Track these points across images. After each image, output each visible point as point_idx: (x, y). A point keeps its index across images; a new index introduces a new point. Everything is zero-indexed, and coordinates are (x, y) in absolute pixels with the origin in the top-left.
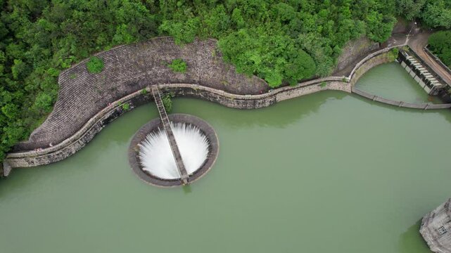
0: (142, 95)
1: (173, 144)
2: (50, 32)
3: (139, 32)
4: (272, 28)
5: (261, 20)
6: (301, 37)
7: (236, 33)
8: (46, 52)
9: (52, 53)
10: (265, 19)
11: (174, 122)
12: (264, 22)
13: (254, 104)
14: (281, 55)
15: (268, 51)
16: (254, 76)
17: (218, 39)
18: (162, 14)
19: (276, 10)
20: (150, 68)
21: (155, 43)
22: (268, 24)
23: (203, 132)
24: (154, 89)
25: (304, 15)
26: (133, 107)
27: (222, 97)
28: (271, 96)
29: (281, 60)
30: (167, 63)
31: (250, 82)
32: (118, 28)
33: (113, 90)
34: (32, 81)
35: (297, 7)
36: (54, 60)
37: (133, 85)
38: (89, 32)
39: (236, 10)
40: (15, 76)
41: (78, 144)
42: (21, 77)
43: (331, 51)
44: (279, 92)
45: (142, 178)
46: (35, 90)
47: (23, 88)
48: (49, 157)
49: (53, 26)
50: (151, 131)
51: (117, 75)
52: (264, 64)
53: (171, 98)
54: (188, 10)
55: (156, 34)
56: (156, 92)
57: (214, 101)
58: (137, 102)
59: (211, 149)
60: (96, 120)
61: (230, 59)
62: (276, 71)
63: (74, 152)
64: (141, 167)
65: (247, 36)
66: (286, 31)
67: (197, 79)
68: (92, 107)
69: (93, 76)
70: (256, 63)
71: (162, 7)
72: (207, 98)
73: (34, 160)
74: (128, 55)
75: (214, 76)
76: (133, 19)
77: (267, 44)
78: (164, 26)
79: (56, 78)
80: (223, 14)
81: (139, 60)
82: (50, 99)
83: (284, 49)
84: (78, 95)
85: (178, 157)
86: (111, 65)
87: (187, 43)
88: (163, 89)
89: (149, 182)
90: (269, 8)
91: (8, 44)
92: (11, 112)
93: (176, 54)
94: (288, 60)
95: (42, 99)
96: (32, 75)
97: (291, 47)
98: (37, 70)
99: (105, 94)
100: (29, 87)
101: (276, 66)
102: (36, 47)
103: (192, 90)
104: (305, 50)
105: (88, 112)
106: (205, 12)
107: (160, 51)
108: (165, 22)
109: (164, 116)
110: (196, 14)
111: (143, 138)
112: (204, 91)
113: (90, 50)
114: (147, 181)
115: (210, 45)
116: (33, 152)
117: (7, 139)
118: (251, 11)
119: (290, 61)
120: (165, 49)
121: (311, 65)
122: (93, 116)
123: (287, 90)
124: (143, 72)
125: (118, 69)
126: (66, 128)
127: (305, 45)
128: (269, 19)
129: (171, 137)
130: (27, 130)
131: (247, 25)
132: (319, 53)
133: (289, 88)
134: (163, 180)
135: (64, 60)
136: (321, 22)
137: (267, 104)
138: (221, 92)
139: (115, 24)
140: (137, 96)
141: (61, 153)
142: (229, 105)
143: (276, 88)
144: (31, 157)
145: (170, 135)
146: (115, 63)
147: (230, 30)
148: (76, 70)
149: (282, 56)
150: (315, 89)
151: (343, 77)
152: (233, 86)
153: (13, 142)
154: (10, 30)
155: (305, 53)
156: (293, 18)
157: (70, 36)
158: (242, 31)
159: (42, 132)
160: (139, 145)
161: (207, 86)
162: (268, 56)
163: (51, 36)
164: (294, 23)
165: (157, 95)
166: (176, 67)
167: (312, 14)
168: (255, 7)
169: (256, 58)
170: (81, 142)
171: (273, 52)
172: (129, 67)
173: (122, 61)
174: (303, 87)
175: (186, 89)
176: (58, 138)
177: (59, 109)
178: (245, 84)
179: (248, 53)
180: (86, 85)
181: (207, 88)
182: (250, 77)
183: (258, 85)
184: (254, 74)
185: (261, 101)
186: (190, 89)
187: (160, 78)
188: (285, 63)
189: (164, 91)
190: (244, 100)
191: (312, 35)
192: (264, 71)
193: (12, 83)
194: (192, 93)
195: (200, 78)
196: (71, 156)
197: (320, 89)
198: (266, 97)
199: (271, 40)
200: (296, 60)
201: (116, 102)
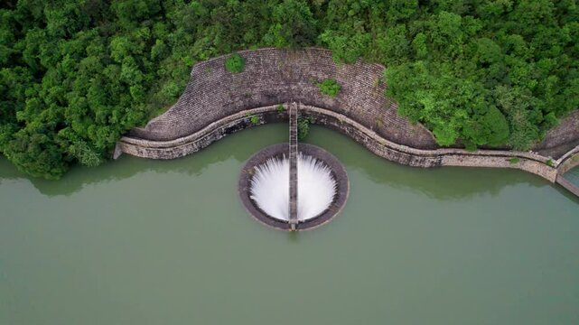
0: (276, 111)
1: (293, 178)
2: (199, 17)
3: (294, 36)
4: (462, 68)
5: (450, 55)
6: (500, 89)
7: (411, 64)
8: (189, 38)
9: (194, 41)
10: (456, 56)
11: (304, 153)
12: (454, 59)
13: (410, 160)
14: (463, 106)
15: (448, 97)
16: (420, 125)
17: (386, 67)
18: (327, 21)
19: (476, 47)
20: (296, 82)
21: (309, 54)
22: (459, 62)
23: (334, 176)
24: (293, 108)
25: (515, 60)
27: (371, 139)
28: (435, 156)
29: (460, 113)
30: (317, 81)
31: (412, 130)
32: (272, 27)
33: (246, 96)
34: (167, 66)
35: (507, 48)
36: (194, 48)
37: (270, 97)
38: (239, 25)
39: (420, 36)
40: (152, 56)
41: (191, 147)
42: (157, 60)
43: (540, 118)
44: (448, 154)
45: (246, 206)
46: (166, 76)
47: (156, 71)
48: (159, 152)
49: (203, 11)
50: (274, 156)
51: (256, 81)
52: (437, 112)
53: (310, 123)
54: (358, 23)
55: (314, 43)
56: (293, 112)
57: (360, 142)
58: (269, 118)
59: (337, 199)
60: (219, 125)
61: (395, 94)
62: (450, 125)
63: (184, 154)
64: (249, 194)
65: (426, 71)
66: (480, 77)
67: (347, 110)
68: (218, 110)
69: (229, 75)
70: (426, 108)
71: (329, 12)
72: (352, 136)
73: (144, 150)
74: (274, 60)
75: (369, 110)
76: (291, 21)
77: (449, 87)
78: (324, 36)
79: (190, 68)
80: (402, 37)
81: (286, 70)
82: (177, 89)
83: (470, 100)
84: (207, 92)
86: (252, 67)
87: (346, 62)
88: (304, 110)
89: (253, 214)
90: (466, 42)
91: (156, 21)
92: (137, 93)
93: (331, 73)
94: (471, 115)
95: (169, 87)
96: (168, 60)
97: (480, 100)
98: (175, 55)
99: (237, 99)
100: (162, 72)
101: (453, 120)
102: (180, 30)
103: (338, 120)
104: (500, 108)
105: (212, 114)
106: (379, 29)
107: (312, 64)
108: (328, 31)
109: (293, 142)
110: (367, 30)
111: (262, 161)
112: (351, 125)
113: (234, 46)
114: (250, 211)
115: (374, 71)
116: (145, 142)
117: (126, 120)
118: (439, 41)
119: (474, 117)
120: (320, 65)
121: (503, 130)
122: (215, 121)
123: (459, 154)
124: (287, 84)
125: (259, 74)
126: (184, 125)
127: (501, 101)
128: (461, 56)
129: (293, 170)
130: (147, 116)
131: (430, 57)
132: (519, 116)
133: (464, 152)
134: (269, 217)
135: (203, 51)
136: (537, 75)
137: (427, 164)
138: (372, 134)
139: (270, 23)
140: (271, 110)
141: (171, 151)
142: (377, 152)
143: (445, 147)
144: (142, 146)
145: (293, 167)
146: (257, 66)
147: (405, 58)
148: (213, 64)
149: (464, 108)
151: (549, 158)
152: (389, 129)
153: (129, 126)
154: (163, 8)
155: (497, 110)
156: (495, 62)
157: (218, 25)
158: (419, 64)
159: (160, 123)
160: (255, 167)
161: (357, 121)
162: (444, 104)
163: (199, 21)
164: (494, 69)
165: (293, 116)
166: (325, 88)
167: (528, 61)
168: (447, 36)
169: (428, 102)
170: (195, 146)
171: (453, 101)
172: (271, 75)
173: (266, 66)
174: (484, 155)
175: (329, 117)
176: (173, 134)
177: (184, 103)
178: (406, 132)
179: (419, 93)
180: (219, 84)
181: (355, 124)
183: (421, 137)
184: (420, 121)
185: (420, 158)
186: (336, 119)
187: (303, 97)
188: (466, 117)
189: (303, 113)
190: (398, 150)
191: (517, 91)
192: (432, 121)
193: (147, 64)
194: (336, 125)
195: (351, 109)
196: (181, 158)
197: (508, 165)
198: (428, 156)
199: (456, 83)
200: (482, 117)
201: (245, 111)
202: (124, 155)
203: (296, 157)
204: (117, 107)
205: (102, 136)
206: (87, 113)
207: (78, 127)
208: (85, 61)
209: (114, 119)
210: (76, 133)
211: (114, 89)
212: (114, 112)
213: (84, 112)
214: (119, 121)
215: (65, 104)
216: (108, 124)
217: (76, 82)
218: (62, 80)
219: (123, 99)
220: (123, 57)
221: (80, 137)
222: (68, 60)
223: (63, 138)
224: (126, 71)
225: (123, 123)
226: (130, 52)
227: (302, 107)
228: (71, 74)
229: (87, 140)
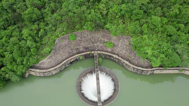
0: (89, 54)
2: (58, 20)
3: (95, 27)
4: (160, 37)
5: (156, 32)
6: (177, 46)
7: (141, 36)
8: (54, 28)
9: (56, 29)
10: (158, 32)
11: (101, 71)
12: (157, 33)
13: (142, 72)
14: (163, 53)
15: (156, 49)
16: (146, 59)
17: (132, 37)
18: (108, 20)
19: (166, 29)
20: (96, 43)
21: (101, 31)
22: (159, 35)
23: (113, 80)
24: (96, 53)
25: (181, 33)
26: (84, 58)
27: (126, 65)
28: (152, 71)
29: (163, 56)
30: (104, 42)
31: (142, 61)
32: (87, 23)
33: (77, 49)
34: (45, 40)
35: (177, 29)
36: (56, 33)
37: (87, 49)
38: (74, 23)
39: (145, 25)
40: (40, 36)
41: (56, 71)
42: (41, 38)
44: (156, 70)
45: (80, 96)
46: (45, 44)
47: (41, 42)
48: (43, 74)
49: (59, 18)
50: (89, 73)
51: (81, 43)
52: (153, 55)
53: (102, 58)
54: (120, 21)
55: (103, 28)
56: (96, 55)
57: (122, 65)
58: (86, 57)
59: (115, 91)
60: (67, 61)
61: (136, 48)
62: (158, 60)
63: (54, 74)
64: (81, 90)
65: (148, 39)
66: (168, 40)
67: (116, 53)
68: (67, 55)
70: (149, 54)
71: (108, 16)
72: (118, 62)
73: (38, 73)
74: (88, 35)
75: (125, 53)
76: (94, 21)
77: (157, 45)
78: (107, 26)
79: (55, 41)
80: (137, 26)
81: (92, 38)
82: (50, 50)
83: (165, 50)
84: (62, 49)
85: (99, 92)
86: (79, 38)
87: (116, 35)
88: (100, 53)
90: (162, 27)
91: (41, 22)
92: (34, 52)
93: (110, 39)
94: (166, 56)
95: (46, 49)
96: (46, 37)
97: (170, 51)
98: (48, 35)
99: (74, 50)
100: (43, 42)
101: (159, 58)
102: (50, 26)
103: (113, 57)
104: (177, 53)
105: (64, 57)
106: (129, 23)
107: (102, 36)
108: (109, 24)
109: (97, 68)
110: (124, 23)
111: (84, 75)
112: (118, 59)
113: (72, 30)
114: (81, 98)
115: (127, 38)
116: (38, 71)
117: (30, 63)
118: (152, 27)
119: (168, 57)
120: (105, 36)
121: (179, 61)
122: (66, 59)
123: (161, 70)
124: (93, 44)
125: (82, 40)
126: (53, 63)
127: (178, 51)
128: (160, 32)
129: (98, 80)
130: (38, 61)
131: (148, 33)
133: (162, 68)
134: (89, 100)
135: (60, 33)
137: (149, 74)
138: (127, 62)
139: (86, 21)
140: (87, 54)
141: (49, 73)
142: (129, 69)
143: (155, 67)
144: (37, 72)
146: (81, 37)
147: (139, 34)
148: (64, 38)
150: (176, 72)
152: (133, 61)
153: (31, 65)
156: (174, 34)
157: (65, 23)
158: (145, 36)
159: (43, 63)
160: (82, 78)
162: (156, 52)
163: (58, 22)
164: (174, 38)
165: (96, 56)
166: (108, 45)
167: (186, 34)
168: (155, 25)
169: (149, 52)
170: (58, 70)
171: (159, 50)
172: (87, 41)
173: (85, 37)
174: (170, 69)
175: (110, 56)
176: (49, 66)
177: (53, 54)
178: (140, 62)
179: (146, 48)
180: (66, 45)
182: (144, 60)
183: (146, 64)
184: (146, 58)
185: (146, 72)
186: (112, 57)
187: (99, 48)
188: (164, 57)
189: (99, 54)
190: (137, 69)
191: (182, 46)
192: (151, 59)
193: (37, 39)
194: (112, 58)
195: (118, 52)
196: (53, 75)
197: (179, 72)
198: (149, 71)
199: (159, 44)
200: (171, 57)
201: (77, 55)
203: (98, 74)
204: (26, 57)
205: (20, 70)
206: (13, 61)
207: (9, 67)
208: (12, 39)
209: (25, 62)
210: (9, 69)
211: (24, 50)
212: (25, 60)
213: (12, 60)
214: (27, 63)
215: (4, 57)
216: (22, 64)
217: (8, 48)
218: (3, 47)
219: (28, 54)
220: (27, 37)
221: (11, 70)
222: (5, 39)
223: (3, 71)
224: (29, 43)
225: (28, 64)
226: (30, 35)
227: (99, 52)
228: (6, 44)
229: (14, 71)
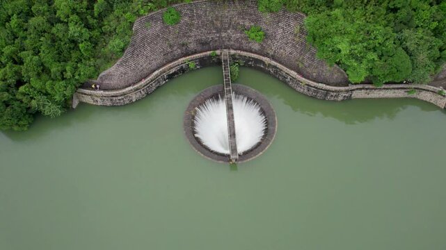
0: (210, 57)
4: (372, 13)
6: (406, 33)
7: (328, 12)
10: (368, 3)
11: (236, 93)
12: (366, 5)
13: (326, 95)
14: (375, 49)
15: (360, 42)
16: (335, 65)
17: (307, 15)
20: (226, 30)
21: (237, 4)
22: (370, 8)
23: (263, 112)
24: (225, 54)
25: (420, 4)
26: (199, 67)
27: (293, 79)
28: (347, 91)
29: (372, 56)
30: (245, 29)
31: (328, 70)
33: (183, 45)
34: (110, 23)
36: (134, 5)
37: (204, 45)
40: (96, 15)
41: (139, 94)
42: (101, 17)
43: (438, 54)
44: (357, 89)
45: (192, 144)
46: (110, 32)
47: (101, 27)
48: (111, 100)
50: (211, 97)
51: (191, 31)
52: (352, 55)
53: (240, 66)
56: (225, 57)
57: (285, 82)
58: (204, 63)
59: (267, 132)
60: (161, 73)
61: (315, 40)
62: (363, 66)
63: (134, 100)
64: (194, 132)
65: (342, 18)
66: (389, 22)
67: (271, 53)
68: (160, 59)
69: (167, 27)
70: (343, 52)
72: (276, 75)
73: (99, 100)
74: (206, 11)
75: (290, 53)
77: (362, 32)
79: (132, 24)
81: (216, 20)
82: (122, 45)
83: (379, 43)
84: (149, 44)
85: (232, 131)
86: (187, 19)
87: (271, 12)
88: (234, 55)
89: (199, 150)
92: (87, 50)
93: (257, 21)
94: (380, 57)
95: (115, 43)
96: (111, 17)
97: (390, 44)
98: (117, 12)
99: (175, 48)
100: (106, 28)
101: (365, 61)
103: (263, 63)
104: (406, 49)
105: (154, 63)
107: (240, 14)
109: (228, 85)
111: (201, 102)
112: (275, 67)
114: (196, 149)
115: (296, 19)
116: (99, 93)
117: (79, 75)
119: (383, 59)
120: (247, 14)
121: (408, 69)
122: (159, 68)
123: (367, 89)
124: (217, 32)
125: (193, 24)
126: (131, 75)
127: (408, 44)
128: (373, 2)
129: (230, 110)
130: (97, 70)
131: (345, 5)
132: (423, 57)
133: (371, 86)
134: (212, 151)
135: (142, 7)
136: (439, 18)
137: (340, 98)
138: (293, 73)
140: (206, 56)
141: (123, 99)
142: (298, 89)
143: (356, 84)
144: (97, 96)
145: (230, 108)
146: (191, 17)
147: (324, 7)
148: (152, 18)
149: (375, 51)
150: (401, 94)
151: (440, 89)
152: (308, 70)
153: (83, 79)
155: (404, 53)
156: (403, 7)
158: (337, 12)
159: (109, 75)
161: (280, 63)
162: (359, 48)
164: (402, 14)
165: (225, 61)
166: (253, 35)
167: (431, 4)
169: (344, 46)
170: (143, 92)
171: (365, 44)
172: (204, 25)
173: (199, 17)
174: (387, 89)
175: (257, 61)
176: (123, 83)
177: (129, 56)
178: (323, 71)
179: (336, 39)
180: (158, 36)
181: (279, 65)
182: (331, 66)
183: (336, 76)
184: (336, 63)
185: (335, 94)
186: (261, 62)
187: (232, 43)
188: (376, 59)
189: (233, 57)
190: (316, 88)
191: (420, 33)
192: (348, 63)
193: (92, 21)
194: (262, 66)
195: (275, 52)
196: (131, 103)
197: (406, 95)
198: (342, 91)
199: (367, 29)
200: (390, 59)
201: (184, 59)
202: (82, 104)
203: (231, 99)
204: (70, 63)
205: (60, 90)
206: (43, 70)
207: (36, 84)
208: (33, 21)
209: (68, 74)
210: (35, 89)
211: (65, 47)
212: (68, 68)
213: (40, 69)
214: (74, 76)
215: (22, 63)
216: (63, 79)
217: (27, 41)
218: (14, 40)
219: (74, 55)
220: (68, 17)
221: (40, 92)
222: (16, 20)
223: (24, 94)
224: (74, 30)
225: (77, 77)
226: (74, 11)
227: (233, 52)
228: (21, 34)
229: (46, 94)
